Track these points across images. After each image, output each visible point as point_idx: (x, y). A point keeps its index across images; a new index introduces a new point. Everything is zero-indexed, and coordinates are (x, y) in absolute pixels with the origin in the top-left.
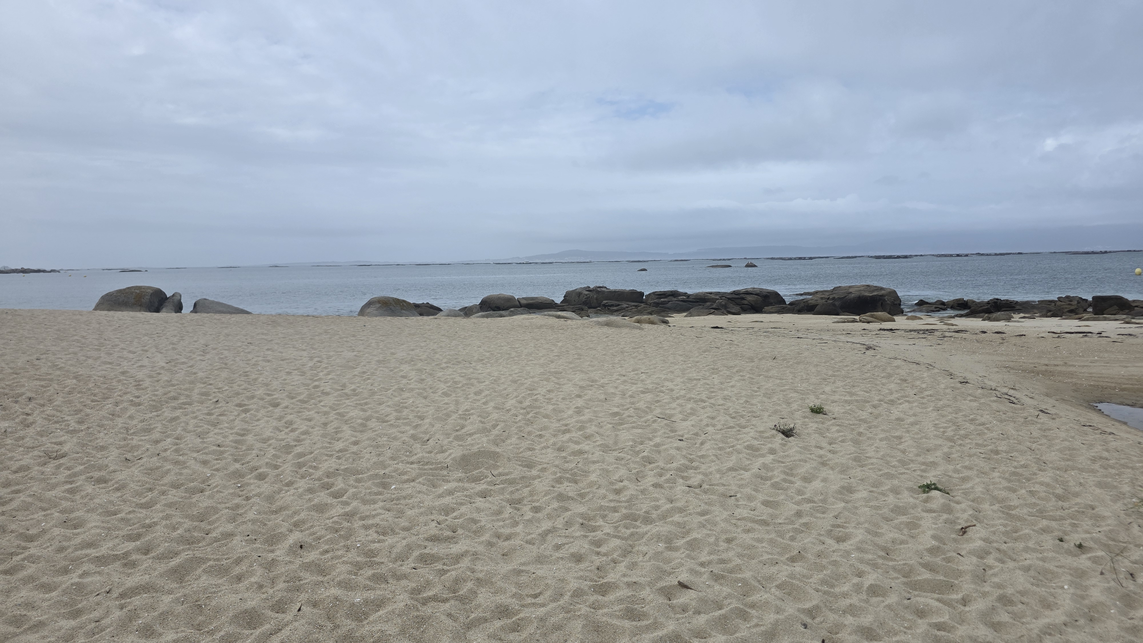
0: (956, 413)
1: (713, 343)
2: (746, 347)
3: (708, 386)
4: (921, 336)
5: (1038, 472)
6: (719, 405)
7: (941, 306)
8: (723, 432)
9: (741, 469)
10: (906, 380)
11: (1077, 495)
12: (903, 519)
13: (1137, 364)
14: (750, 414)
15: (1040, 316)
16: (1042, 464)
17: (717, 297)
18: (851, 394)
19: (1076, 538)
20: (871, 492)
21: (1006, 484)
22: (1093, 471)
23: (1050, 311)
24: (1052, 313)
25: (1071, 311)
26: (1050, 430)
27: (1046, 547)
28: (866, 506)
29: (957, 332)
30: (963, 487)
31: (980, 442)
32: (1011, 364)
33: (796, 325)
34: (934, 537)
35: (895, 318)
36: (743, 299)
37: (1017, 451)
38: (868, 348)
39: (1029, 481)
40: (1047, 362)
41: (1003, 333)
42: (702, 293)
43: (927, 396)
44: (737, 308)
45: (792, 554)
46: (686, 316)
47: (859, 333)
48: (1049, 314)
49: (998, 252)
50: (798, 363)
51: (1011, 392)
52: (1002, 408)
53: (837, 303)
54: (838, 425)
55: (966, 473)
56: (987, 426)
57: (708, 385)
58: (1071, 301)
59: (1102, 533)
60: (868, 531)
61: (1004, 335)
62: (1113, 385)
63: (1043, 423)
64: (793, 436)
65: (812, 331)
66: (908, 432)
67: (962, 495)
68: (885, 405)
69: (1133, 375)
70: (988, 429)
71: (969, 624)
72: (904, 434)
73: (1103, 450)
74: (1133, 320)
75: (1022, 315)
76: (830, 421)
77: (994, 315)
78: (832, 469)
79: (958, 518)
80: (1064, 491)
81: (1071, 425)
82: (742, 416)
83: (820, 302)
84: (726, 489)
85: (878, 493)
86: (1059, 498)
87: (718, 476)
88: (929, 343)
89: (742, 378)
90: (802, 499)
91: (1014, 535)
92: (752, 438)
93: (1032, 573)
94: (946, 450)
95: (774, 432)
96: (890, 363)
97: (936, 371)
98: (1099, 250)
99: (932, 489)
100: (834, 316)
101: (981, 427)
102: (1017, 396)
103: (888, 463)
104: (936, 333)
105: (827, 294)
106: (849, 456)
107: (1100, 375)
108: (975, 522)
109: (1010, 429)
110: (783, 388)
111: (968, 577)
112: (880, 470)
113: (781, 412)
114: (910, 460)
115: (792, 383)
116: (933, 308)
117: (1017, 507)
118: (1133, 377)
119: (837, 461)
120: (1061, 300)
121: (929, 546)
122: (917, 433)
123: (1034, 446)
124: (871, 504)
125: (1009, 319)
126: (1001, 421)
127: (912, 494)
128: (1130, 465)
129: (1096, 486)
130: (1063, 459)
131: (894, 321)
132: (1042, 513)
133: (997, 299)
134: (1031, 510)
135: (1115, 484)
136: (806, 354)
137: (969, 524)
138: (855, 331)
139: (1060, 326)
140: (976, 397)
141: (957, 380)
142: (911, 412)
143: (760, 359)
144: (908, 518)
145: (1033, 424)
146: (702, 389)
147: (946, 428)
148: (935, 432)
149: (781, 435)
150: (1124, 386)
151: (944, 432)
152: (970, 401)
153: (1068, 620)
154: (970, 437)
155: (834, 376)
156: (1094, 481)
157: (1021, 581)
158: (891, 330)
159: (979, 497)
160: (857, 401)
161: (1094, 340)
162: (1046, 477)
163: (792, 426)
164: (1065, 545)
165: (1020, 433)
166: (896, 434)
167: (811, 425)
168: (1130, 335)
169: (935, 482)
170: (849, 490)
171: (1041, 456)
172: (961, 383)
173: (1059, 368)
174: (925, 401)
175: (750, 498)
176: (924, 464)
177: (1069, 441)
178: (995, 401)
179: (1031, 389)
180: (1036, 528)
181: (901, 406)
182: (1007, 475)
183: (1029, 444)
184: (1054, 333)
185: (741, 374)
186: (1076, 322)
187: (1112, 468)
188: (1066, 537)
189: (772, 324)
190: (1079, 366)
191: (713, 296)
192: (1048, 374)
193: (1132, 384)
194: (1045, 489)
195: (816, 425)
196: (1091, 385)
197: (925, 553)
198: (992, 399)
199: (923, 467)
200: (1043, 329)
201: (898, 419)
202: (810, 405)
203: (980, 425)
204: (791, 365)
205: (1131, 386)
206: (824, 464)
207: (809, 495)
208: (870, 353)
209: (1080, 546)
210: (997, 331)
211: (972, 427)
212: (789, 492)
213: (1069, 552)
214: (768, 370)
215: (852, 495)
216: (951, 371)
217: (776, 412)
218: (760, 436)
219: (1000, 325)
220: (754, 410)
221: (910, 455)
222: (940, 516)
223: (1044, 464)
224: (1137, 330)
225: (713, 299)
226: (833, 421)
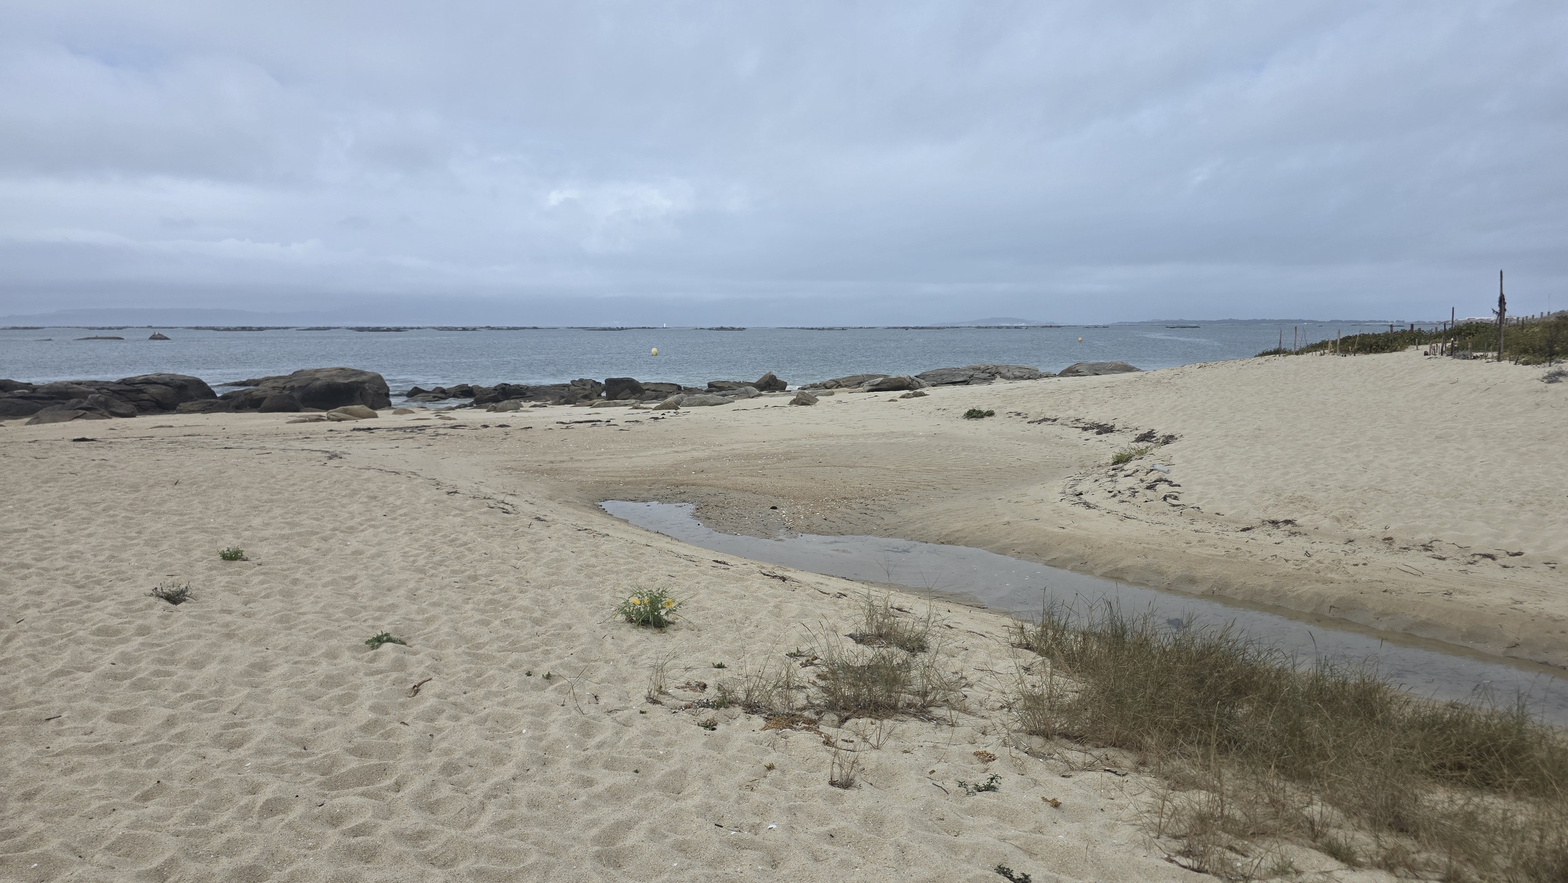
0: (434, 535)
1: (67, 466)
2: (130, 468)
3: (40, 540)
4: (408, 436)
5: (517, 594)
6: (57, 570)
7: (441, 394)
8: (55, 613)
9: (79, 669)
10: (375, 498)
11: (555, 615)
12: (337, 692)
13: (641, 454)
14: (113, 577)
15: (553, 404)
16: (524, 583)
17: (92, 389)
18: (292, 525)
19: (544, 668)
20: (296, 663)
21: (478, 616)
22: (577, 583)
23: (563, 397)
24: (565, 399)
25: (586, 397)
26: (540, 540)
27: (510, 688)
28: (284, 685)
29: (454, 427)
30: (426, 631)
31: (457, 568)
32: (513, 464)
33: (227, 430)
34: (373, 708)
35: (378, 412)
36: (141, 391)
37: (498, 573)
38: (333, 456)
39: (507, 607)
40: (552, 459)
41: (508, 426)
42: (61, 383)
43: (401, 515)
44: (129, 407)
45: (146, 788)
46: (29, 423)
47: (323, 436)
48: (562, 401)
49: (511, 326)
50: (216, 487)
51: (509, 499)
52: (492, 520)
53: (296, 395)
54: (264, 574)
55: (434, 611)
56: (470, 545)
57: (42, 537)
58: (585, 385)
59: (574, 654)
60: (280, 722)
61: (509, 428)
62: (618, 479)
63: (535, 534)
64: (185, 600)
65: (251, 437)
66: (366, 568)
67: (424, 642)
68: (340, 535)
69: (636, 467)
70: (469, 550)
71: (398, 815)
72: (359, 573)
73: (592, 556)
74: (642, 405)
75: (533, 403)
76: (251, 568)
77: (501, 404)
78: (243, 640)
79: (411, 674)
80: (543, 612)
81: (566, 531)
82: (99, 582)
83: (271, 393)
84: (43, 709)
85: (307, 663)
86: (537, 622)
87: (29, 690)
88: (416, 445)
89: (111, 519)
90: (182, 696)
91: (478, 680)
92: (111, 614)
93: (489, 724)
94: (412, 585)
95: (152, 599)
96: (358, 476)
97: (420, 480)
98: (615, 327)
99: (384, 642)
100: (291, 414)
101: (462, 549)
102: (515, 503)
103: (329, 617)
104: (428, 431)
105: (282, 381)
106: (272, 617)
107: (605, 470)
108: (432, 675)
109: (496, 546)
110: (182, 528)
111: (408, 752)
112: (315, 629)
113: (171, 565)
114: (361, 607)
115: (200, 518)
116: (430, 398)
117: (487, 643)
118: (637, 469)
119: (251, 627)
120: (575, 383)
121: (364, 721)
122: (378, 569)
123: (519, 564)
124: (291, 681)
125: (517, 409)
126: (487, 538)
127: (355, 654)
128: (616, 569)
129: (577, 600)
130: (549, 574)
131: (376, 416)
132: (514, 646)
133: (506, 384)
134: (501, 644)
135: (597, 594)
136: (232, 472)
137: (424, 679)
138: (317, 433)
139: (570, 415)
140: (463, 510)
141: (444, 491)
142: (376, 540)
143: (152, 486)
144: (343, 690)
145: (523, 536)
146: (27, 546)
147: (417, 555)
148: (402, 564)
149: (164, 603)
150: (627, 480)
151: (414, 561)
152: (455, 516)
153: (518, 772)
154: (446, 563)
155: (272, 501)
156: (576, 595)
157: (473, 737)
158: (369, 429)
159: (443, 641)
160: (300, 534)
161: (602, 429)
162: (524, 601)
163: (183, 587)
164: (532, 679)
165: (507, 550)
166: (348, 574)
167: (219, 579)
168: (637, 421)
169: (388, 632)
170: (263, 666)
171: (526, 574)
172: (449, 493)
173: (564, 465)
174: (396, 523)
175: (86, 715)
176: (379, 609)
177: (559, 551)
178: (485, 513)
179: (533, 493)
180: (504, 666)
181: (362, 534)
182: (482, 605)
183: (514, 561)
184: (562, 423)
185: (111, 512)
186: (588, 409)
187: (598, 576)
188: (536, 669)
189: (187, 428)
190: (585, 461)
191: (83, 388)
192: (553, 472)
193: (635, 477)
194: (521, 614)
195: (227, 579)
196: (596, 482)
197: (357, 734)
198: (482, 510)
199: (378, 614)
200: (552, 420)
201: (354, 553)
202: (221, 550)
203: (461, 545)
204: (204, 491)
205: (634, 479)
206: (230, 636)
207: (195, 688)
208: (335, 462)
209: (548, 677)
210: (501, 424)
211: (451, 550)
212: (162, 692)
213: (536, 687)
214: (163, 502)
215: (266, 674)
216: (439, 478)
217: (162, 567)
218: (126, 610)
219: (505, 417)
220: (123, 569)
221: (363, 600)
222: (387, 676)
223: (526, 584)
224: (644, 415)
225: (83, 392)
226: (258, 568)
